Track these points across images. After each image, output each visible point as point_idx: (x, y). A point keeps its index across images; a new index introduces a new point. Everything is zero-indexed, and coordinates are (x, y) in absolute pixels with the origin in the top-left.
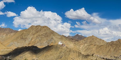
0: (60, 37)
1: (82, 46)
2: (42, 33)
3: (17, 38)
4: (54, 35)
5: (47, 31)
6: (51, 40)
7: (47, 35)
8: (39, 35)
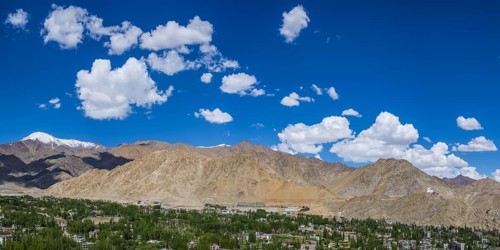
0: (429, 180)
1: (468, 196)
2: (398, 172)
3: (355, 180)
4: (419, 176)
5: (407, 169)
6: (413, 185)
7: (405, 176)
8: (393, 176)
